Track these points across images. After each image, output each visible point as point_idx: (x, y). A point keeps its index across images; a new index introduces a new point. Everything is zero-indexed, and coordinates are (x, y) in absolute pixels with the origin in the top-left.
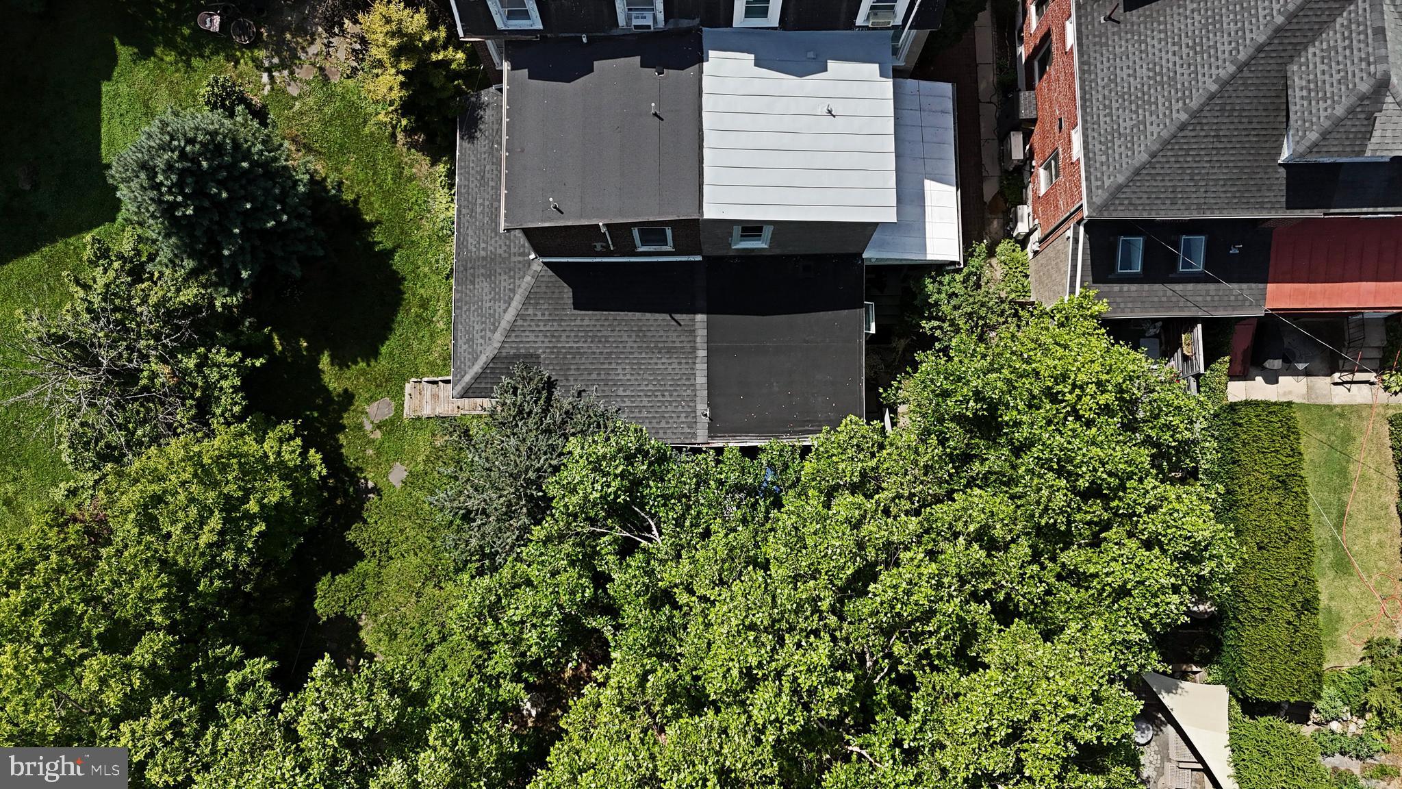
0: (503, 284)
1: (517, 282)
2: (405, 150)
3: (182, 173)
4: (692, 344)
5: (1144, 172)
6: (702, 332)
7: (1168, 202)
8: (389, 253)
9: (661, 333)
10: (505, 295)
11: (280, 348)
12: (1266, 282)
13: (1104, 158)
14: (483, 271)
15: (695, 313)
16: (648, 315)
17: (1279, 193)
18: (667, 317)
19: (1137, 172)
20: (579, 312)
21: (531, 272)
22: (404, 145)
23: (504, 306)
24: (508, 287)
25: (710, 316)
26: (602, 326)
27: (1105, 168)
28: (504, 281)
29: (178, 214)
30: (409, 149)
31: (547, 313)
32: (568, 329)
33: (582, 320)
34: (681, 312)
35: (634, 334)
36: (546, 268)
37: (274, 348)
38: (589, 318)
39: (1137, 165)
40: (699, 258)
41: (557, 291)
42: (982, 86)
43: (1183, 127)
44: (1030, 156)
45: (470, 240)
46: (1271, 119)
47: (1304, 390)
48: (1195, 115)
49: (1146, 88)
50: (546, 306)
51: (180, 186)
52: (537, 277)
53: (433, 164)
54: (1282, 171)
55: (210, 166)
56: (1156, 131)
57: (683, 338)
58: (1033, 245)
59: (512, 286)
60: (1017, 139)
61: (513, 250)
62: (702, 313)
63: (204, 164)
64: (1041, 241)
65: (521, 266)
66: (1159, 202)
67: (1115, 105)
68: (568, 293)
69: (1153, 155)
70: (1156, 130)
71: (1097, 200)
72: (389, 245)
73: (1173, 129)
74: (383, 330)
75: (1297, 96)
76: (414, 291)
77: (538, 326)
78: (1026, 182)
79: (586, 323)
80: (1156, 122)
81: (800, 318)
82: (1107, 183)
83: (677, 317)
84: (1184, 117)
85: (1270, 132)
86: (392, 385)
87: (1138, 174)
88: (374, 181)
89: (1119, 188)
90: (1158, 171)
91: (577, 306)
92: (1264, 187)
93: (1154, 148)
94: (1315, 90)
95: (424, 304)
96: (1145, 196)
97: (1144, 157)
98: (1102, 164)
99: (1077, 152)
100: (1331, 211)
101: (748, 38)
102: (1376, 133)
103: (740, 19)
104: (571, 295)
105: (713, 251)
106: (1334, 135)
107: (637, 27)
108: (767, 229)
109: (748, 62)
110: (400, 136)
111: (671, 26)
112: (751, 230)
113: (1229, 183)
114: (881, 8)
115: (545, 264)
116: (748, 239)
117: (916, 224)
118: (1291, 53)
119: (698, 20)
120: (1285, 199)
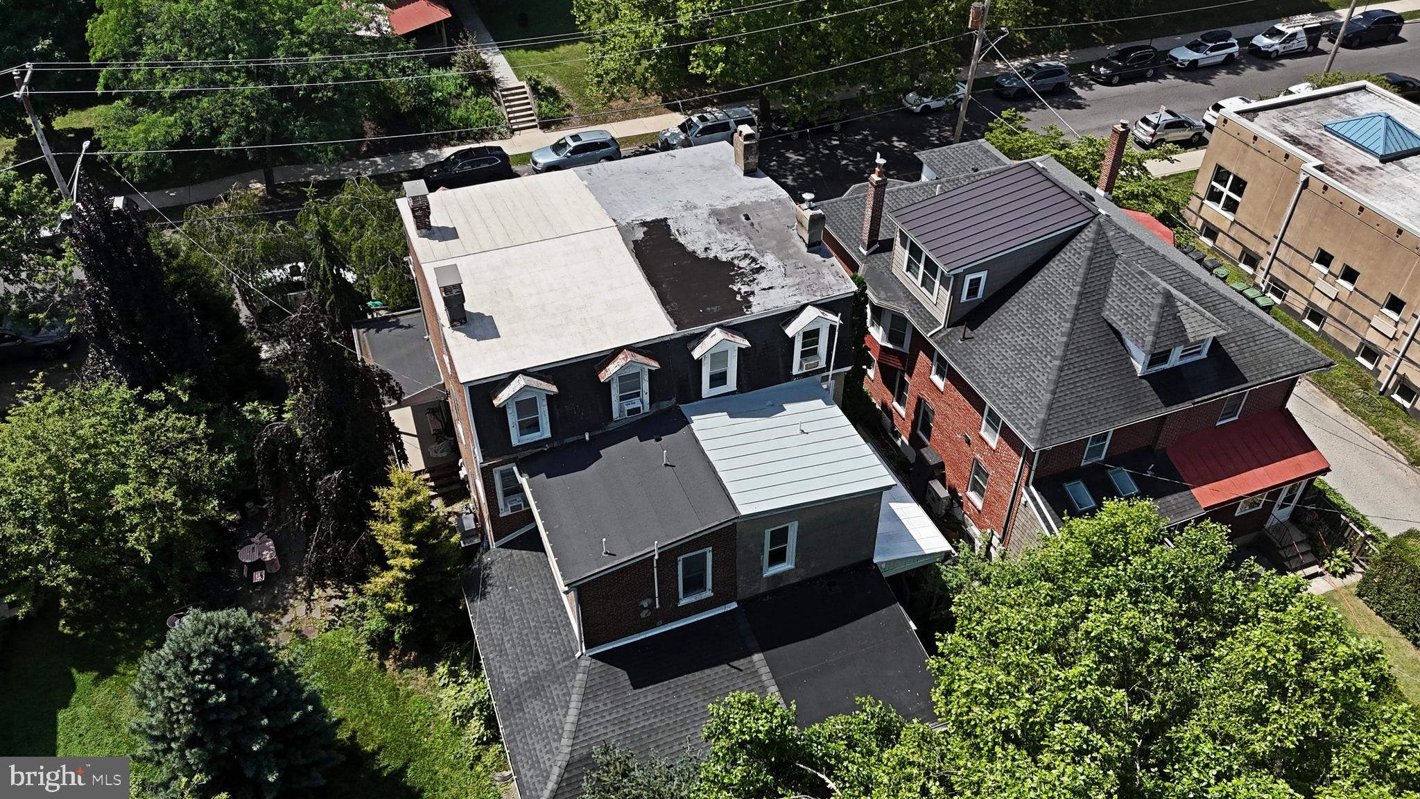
0: (555, 693)
1: (570, 685)
2: (396, 674)
4: (760, 684)
5: (1054, 406)
6: (764, 671)
7: (1084, 422)
9: (727, 684)
10: (560, 701)
13: (1020, 411)
14: (527, 694)
15: (750, 654)
16: (707, 671)
17: (1152, 397)
18: (726, 667)
19: (1050, 407)
20: (640, 690)
21: (580, 670)
22: (394, 670)
23: (561, 712)
24: (560, 693)
25: (766, 653)
26: (667, 695)
27: (1025, 416)
28: (556, 691)
30: (401, 671)
31: (608, 701)
32: (634, 710)
33: (646, 697)
34: (738, 658)
35: (700, 694)
36: (594, 660)
38: (650, 693)
39: (1047, 403)
40: (734, 605)
41: (611, 678)
43: (1061, 369)
44: (953, 491)
45: (506, 676)
46: (1114, 350)
48: (1064, 358)
49: (1018, 361)
50: (605, 696)
52: (589, 672)
53: (431, 671)
54: (1145, 381)
57: (749, 682)
58: (997, 541)
59: (565, 691)
60: (936, 485)
61: (555, 660)
62: (758, 652)
64: (1001, 541)
65: (568, 669)
66: (1077, 424)
67: (1004, 379)
68: (623, 676)
69: (1054, 394)
70: (1044, 379)
71: (1034, 436)
73: (1055, 372)
75: (1119, 325)
77: (603, 717)
78: (960, 518)
79: (649, 698)
80: (1040, 375)
81: (848, 629)
82: (1034, 423)
83: (735, 664)
84: (1057, 363)
85: (1119, 358)
87: (1052, 409)
88: (370, 712)
89: (1045, 422)
90: (1064, 403)
91: (636, 685)
92: (1141, 396)
93: (1052, 387)
94: (1129, 317)
96: (1066, 423)
97: (1048, 397)
98: (1021, 414)
99: (993, 439)
100: (1196, 400)
101: (716, 404)
102: (1187, 326)
103: (706, 391)
104: (626, 677)
105: (746, 589)
106: (1161, 334)
107: (630, 412)
108: (793, 529)
109: (723, 417)
110: (389, 664)
111: (654, 410)
112: (780, 537)
113: (1116, 399)
114: (808, 353)
115: (592, 657)
116: (778, 557)
117: (902, 532)
118: (1098, 306)
119: (674, 400)
120: (1159, 401)
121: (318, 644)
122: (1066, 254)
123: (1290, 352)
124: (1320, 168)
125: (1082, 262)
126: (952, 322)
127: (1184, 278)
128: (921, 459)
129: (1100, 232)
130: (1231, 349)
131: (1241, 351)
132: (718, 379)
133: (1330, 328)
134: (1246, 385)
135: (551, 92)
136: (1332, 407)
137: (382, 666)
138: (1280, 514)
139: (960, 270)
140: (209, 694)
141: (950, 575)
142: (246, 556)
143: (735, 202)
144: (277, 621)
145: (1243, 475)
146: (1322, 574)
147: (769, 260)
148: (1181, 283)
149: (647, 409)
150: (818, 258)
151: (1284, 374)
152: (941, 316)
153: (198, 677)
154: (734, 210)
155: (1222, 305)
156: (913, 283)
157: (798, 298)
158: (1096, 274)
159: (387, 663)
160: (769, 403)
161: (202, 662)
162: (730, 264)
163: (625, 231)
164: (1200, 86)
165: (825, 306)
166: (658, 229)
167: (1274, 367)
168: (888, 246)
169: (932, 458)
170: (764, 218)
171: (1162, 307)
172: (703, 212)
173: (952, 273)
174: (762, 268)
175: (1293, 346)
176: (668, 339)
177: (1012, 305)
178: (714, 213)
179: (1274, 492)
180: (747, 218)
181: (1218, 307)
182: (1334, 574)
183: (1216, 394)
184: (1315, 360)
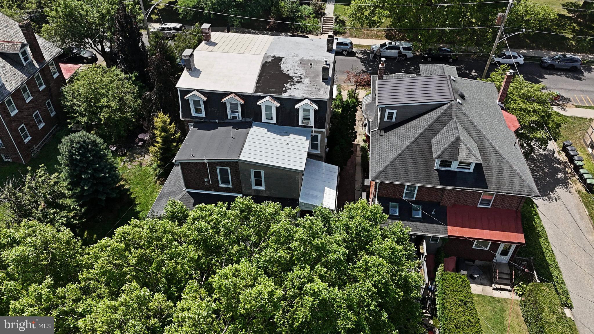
3: (82, 146)
5: (389, 167)
7: (398, 178)
11: (86, 236)
12: (447, 226)
13: (376, 166)
14: (165, 196)
17: (436, 179)
19: (386, 167)
21: (182, 194)
22: (158, 184)
29: (74, 157)
37: (84, 236)
39: (387, 165)
42: (357, 186)
43: (400, 155)
45: (166, 189)
47: (481, 290)
48: (404, 151)
49: (389, 148)
51: (79, 149)
52: (183, 196)
54: (436, 172)
55: (91, 148)
60: (364, 194)
61: (178, 189)
63: (90, 146)
65: (179, 192)
66: (395, 178)
67: (380, 153)
69: (391, 162)
70: (392, 156)
71: (374, 176)
73: (397, 155)
75: (434, 145)
80: (392, 154)
84: (400, 152)
85: (429, 159)
89: (381, 173)
93: (392, 160)
96: (390, 175)
97: (388, 163)
100: (457, 187)
101: (266, 126)
102: (460, 154)
103: (263, 120)
104: (193, 202)
105: (246, 190)
106: (446, 153)
107: (233, 117)
108: (263, 174)
109: (265, 130)
110: (158, 182)
111: (244, 120)
112: (258, 176)
113: (419, 174)
114: (307, 118)
115: (188, 192)
116: (258, 183)
117: (320, 197)
118: (432, 136)
119: (252, 119)
120: (439, 182)
121: (144, 168)
122: (433, 113)
123: (518, 184)
125: (435, 117)
127: (481, 138)
129: (450, 108)
130: (487, 173)
131: (492, 176)
134: (488, 190)
135: (342, 22)
137: (156, 182)
138: (501, 259)
139: (384, 106)
140: (75, 154)
142: (140, 136)
143: (313, 58)
144: (138, 158)
145: (477, 230)
146: (510, 291)
147: (306, 80)
148: (478, 139)
149: (241, 119)
150: (324, 84)
151: (509, 192)
153: (73, 149)
154: (309, 61)
155: (494, 154)
157: (304, 95)
158: (438, 123)
159: (158, 181)
160: (285, 131)
161: (76, 145)
162: (292, 77)
163: (266, 57)
165: (314, 101)
166: (277, 60)
167: (505, 187)
170: (317, 66)
171: (453, 142)
172: (298, 59)
173: (379, 106)
174: (301, 82)
175: (521, 182)
176: (250, 95)
177: (402, 128)
178: (301, 60)
180: (311, 65)
181: (491, 154)
182: (517, 294)
183: (469, 188)
184: (530, 191)
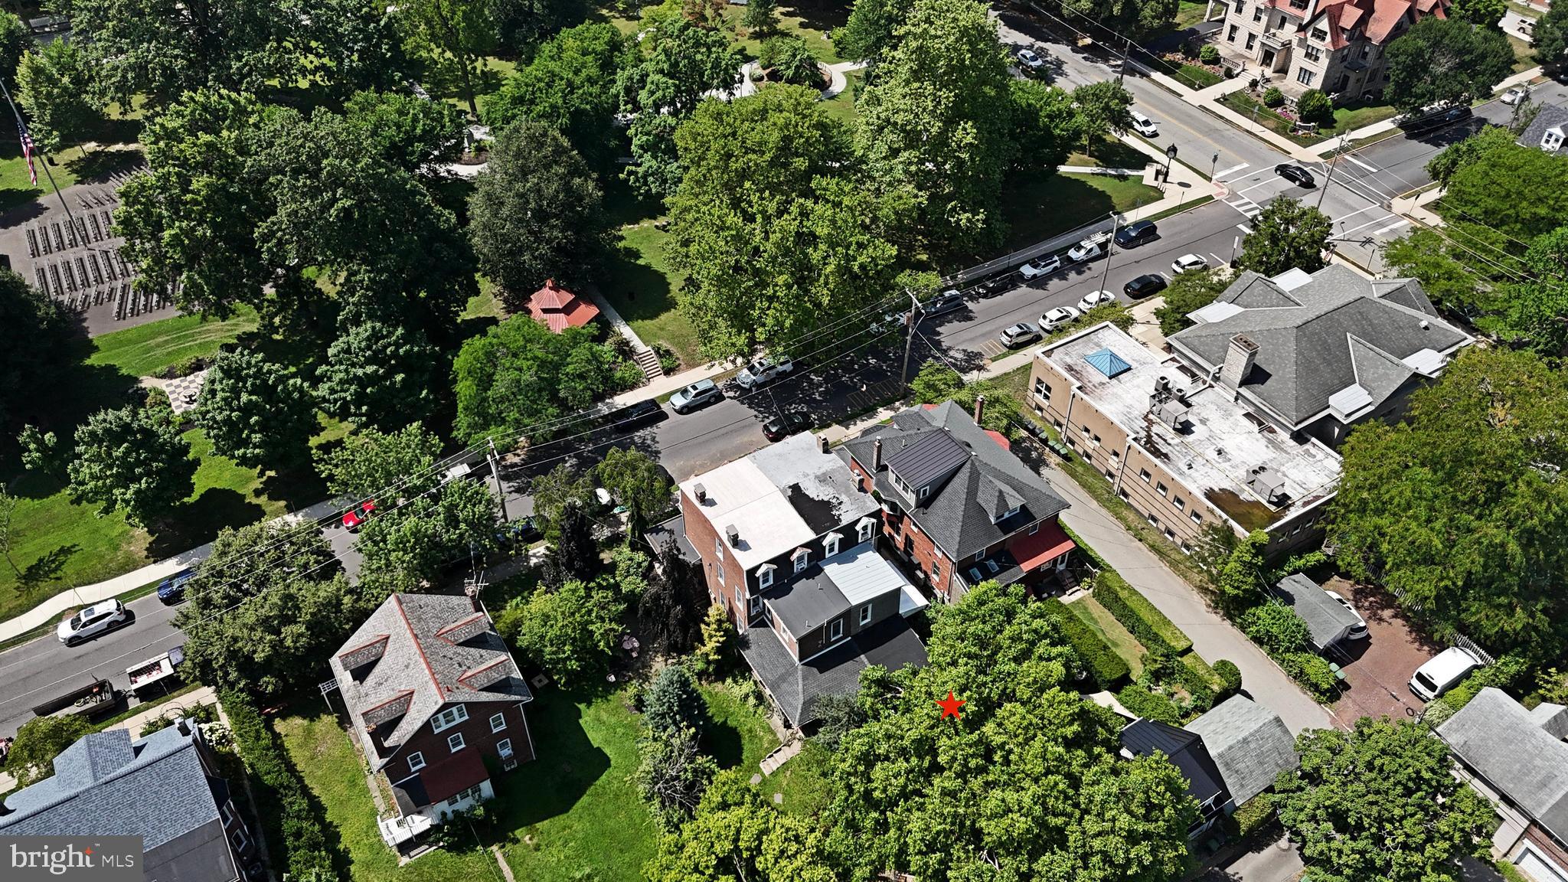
1: (795, 676)
5: (961, 542)
6: (866, 660)
7: (974, 547)
8: (725, 722)
9: (853, 667)
10: (794, 682)
12: (1019, 565)
13: (948, 544)
14: (780, 682)
15: (860, 655)
16: (846, 663)
17: (999, 532)
18: (852, 661)
20: (822, 674)
22: (706, 685)
23: (796, 686)
24: (793, 680)
25: (865, 654)
26: (833, 674)
27: (950, 545)
28: (791, 679)
30: (710, 685)
31: (812, 680)
32: (821, 681)
35: (845, 671)
36: (804, 665)
38: (827, 674)
39: (958, 541)
40: (851, 638)
41: (811, 671)
43: (963, 526)
44: (925, 573)
45: (769, 677)
46: (982, 515)
48: (963, 522)
50: (810, 678)
52: (802, 670)
53: (724, 682)
54: (996, 526)
56: (957, 531)
58: (947, 598)
60: (918, 573)
61: (787, 669)
62: (862, 654)
64: (948, 595)
66: (971, 548)
67: (941, 531)
68: (815, 670)
69: (960, 537)
71: (955, 555)
72: (722, 720)
74: (740, 749)
75: (983, 504)
76: (743, 730)
77: (813, 685)
78: (929, 585)
79: (826, 676)
82: (954, 549)
83: (855, 659)
84: (960, 523)
85: (985, 518)
86: (754, 768)
90: (964, 540)
92: (995, 532)
93: (959, 535)
94: (986, 501)
95: (750, 731)
96: (966, 548)
97: (958, 538)
99: (940, 555)
101: (832, 560)
103: (827, 555)
104: (817, 670)
105: (854, 632)
106: (999, 508)
107: (803, 570)
108: (870, 607)
109: (836, 565)
111: (810, 568)
112: (865, 611)
113: (986, 535)
114: (865, 533)
116: (865, 618)
117: (909, 600)
118: (975, 497)
119: (817, 562)
120: (1003, 533)
122: (960, 474)
123: (1053, 504)
124: (1079, 388)
125: (967, 477)
126: (918, 506)
127: (1007, 478)
128: (911, 561)
129: (973, 464)
130: (1029, 506)
131: (1035, 505)
132: (831, 550)
133: (1094, 462)
134: (1038, 519)
135: (668, 352)
136: (1094, 504)
137: (701, 684)
138: (1061, 567)
139: (918, 486)
141: (930, 614)
142: (627, 646)
143: (823, 470)
146: (1076, 591)
147: (843, 498)
148: (1007, 481)
149: (808, 568)
150: (862, 494)
151: (1050, 513)
152: (913, 503)
154: (824, 474)
156: (899, 488)
157: (858, 514)
158: (973, 482)
159: (702, 682)
160: (854, 555)
162: (829, 502)
163: (783, 491)
164: (1040, 291)
165: (869, 516)
166: (796, 488)
167: (1046, 511)
168: (885, 468)
169: (915, 560)
170: (837, 477)
171: (999, 497)
172: (812, 477)
173: (915, 486)
174: (841, 502)
175: (1054, 501)
176: (813, 540)
177: (941, 499)
178: (817, 477)
179: (1055, 560)
180: (831, 477)
181: (1023, 488)
182: (1083, 589)
183: (1025, 526)
